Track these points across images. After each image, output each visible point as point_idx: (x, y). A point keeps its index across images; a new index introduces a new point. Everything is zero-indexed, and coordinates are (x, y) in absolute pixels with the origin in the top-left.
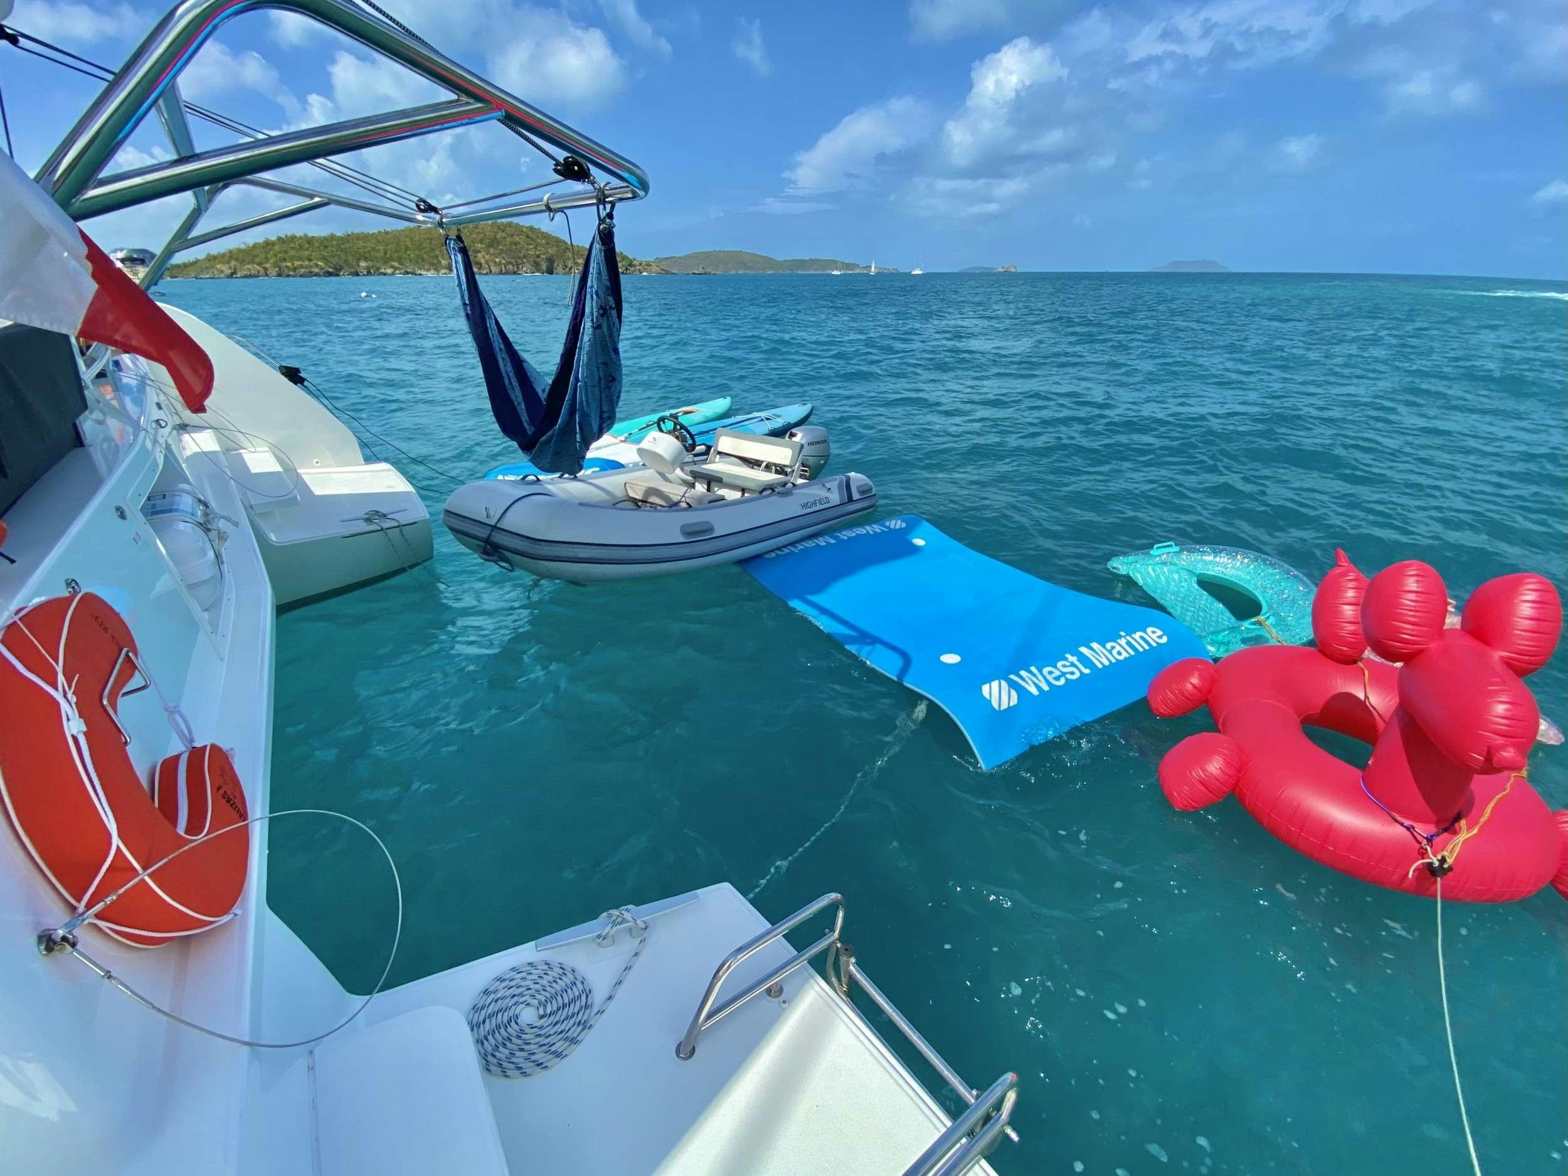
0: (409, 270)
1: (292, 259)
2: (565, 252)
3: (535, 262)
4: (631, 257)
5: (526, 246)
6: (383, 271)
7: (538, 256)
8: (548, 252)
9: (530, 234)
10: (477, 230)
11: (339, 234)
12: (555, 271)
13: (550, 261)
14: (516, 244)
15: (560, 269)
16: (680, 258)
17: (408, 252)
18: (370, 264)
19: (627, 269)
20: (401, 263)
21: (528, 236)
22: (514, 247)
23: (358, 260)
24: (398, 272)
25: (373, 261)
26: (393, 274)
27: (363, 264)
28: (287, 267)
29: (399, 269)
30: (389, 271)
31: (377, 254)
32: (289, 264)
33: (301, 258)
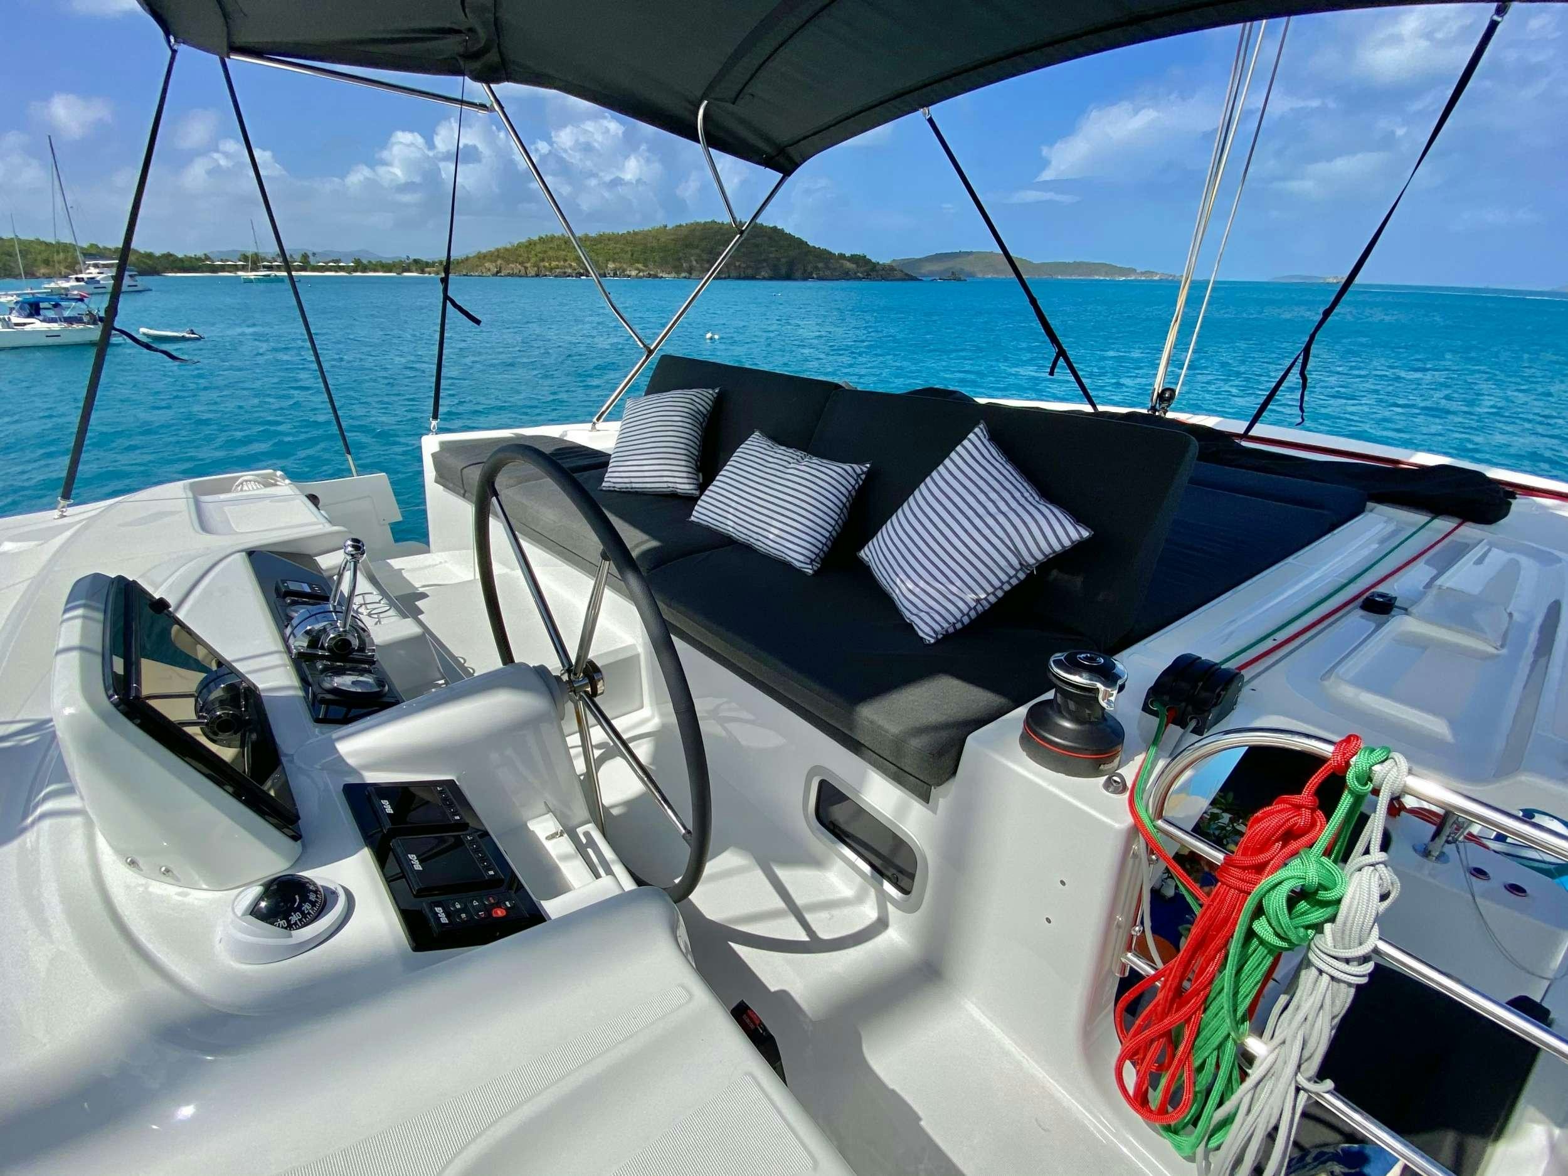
0: (652, 273)
1: (550, 259)
3: (774, 268)
4: (874, 261)
5: (768, 249)
6: (628, 272)
7: (778, 260)
8: (789, 255)
11: (593, 234)
13: (789, 265)
17: (653, 254)
18: (618, 265)
23: (608, 261)
24: (641, 274)
25: (620, 262)
26: (637, 276)
27: (611, 265)
28: (544, 267)
29: (643, 271)
30: (634, 273)
31: (625, 256)
32: (547, 264)
33: (557, 259)
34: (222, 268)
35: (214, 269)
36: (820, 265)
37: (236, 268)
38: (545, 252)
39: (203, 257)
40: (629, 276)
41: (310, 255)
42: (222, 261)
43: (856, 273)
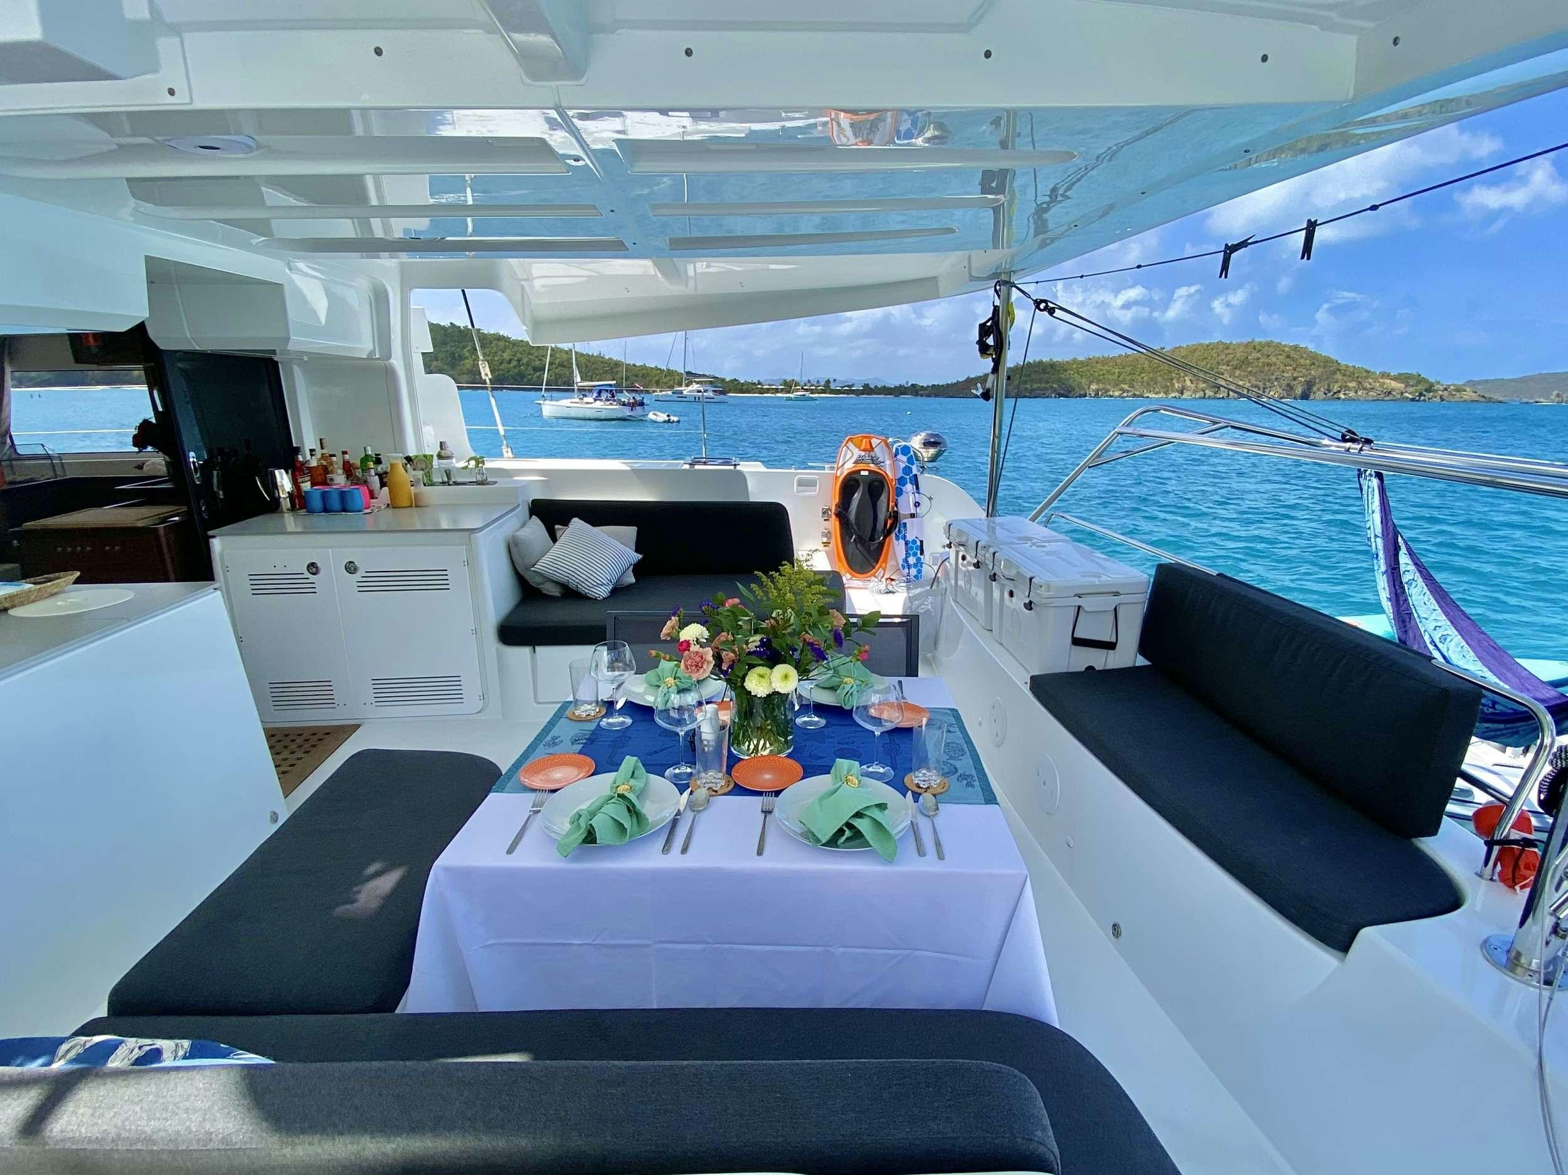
0: (1137, 393)
1: (1032, 381)
2: (1334, 373)
3: (1288, 385)
4: (1432, 380)
5: (1282, 367)
6: (1111, 393)
7: (1295, 379)
8: (1310, 374)
9: (1293, 354)
10: (1228, 351)
11: (1081, 358)
12: (1312, 397)
13: (1310, 385)
14: (1269, 365)
15: (1320, 395)
16: (1512, 380)
17: (1142, 375)
18: (1101, 386)
19: (1421, 395)
20: (1132, 386)
21: (1288, 357)
22: (1266, 368)
23: (1091, 383)
24: (1125, 394)
25: (1104, 383)
26: (1120, 396)
27: (1094, 387)
28: (1026, 388)
29: (1128, 391)
30: (1117, 394)
31: (1111, 377)
32: (1028, 386)
33: (1040, 382)
34: (768, 391)
35: (762, 391)
36: (1352, 384)
37: (777, 391)
38: (1029, 375)
39: (757, 382)
40: (1111, 396)
41: (831, 380)
42: (769, 385)
43: (1402, 393)
